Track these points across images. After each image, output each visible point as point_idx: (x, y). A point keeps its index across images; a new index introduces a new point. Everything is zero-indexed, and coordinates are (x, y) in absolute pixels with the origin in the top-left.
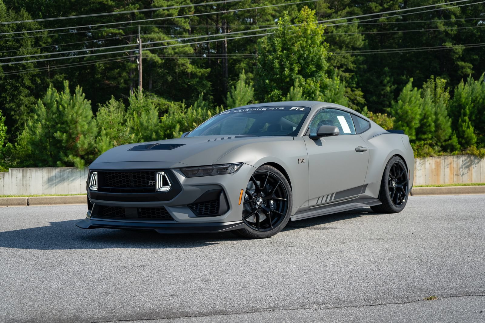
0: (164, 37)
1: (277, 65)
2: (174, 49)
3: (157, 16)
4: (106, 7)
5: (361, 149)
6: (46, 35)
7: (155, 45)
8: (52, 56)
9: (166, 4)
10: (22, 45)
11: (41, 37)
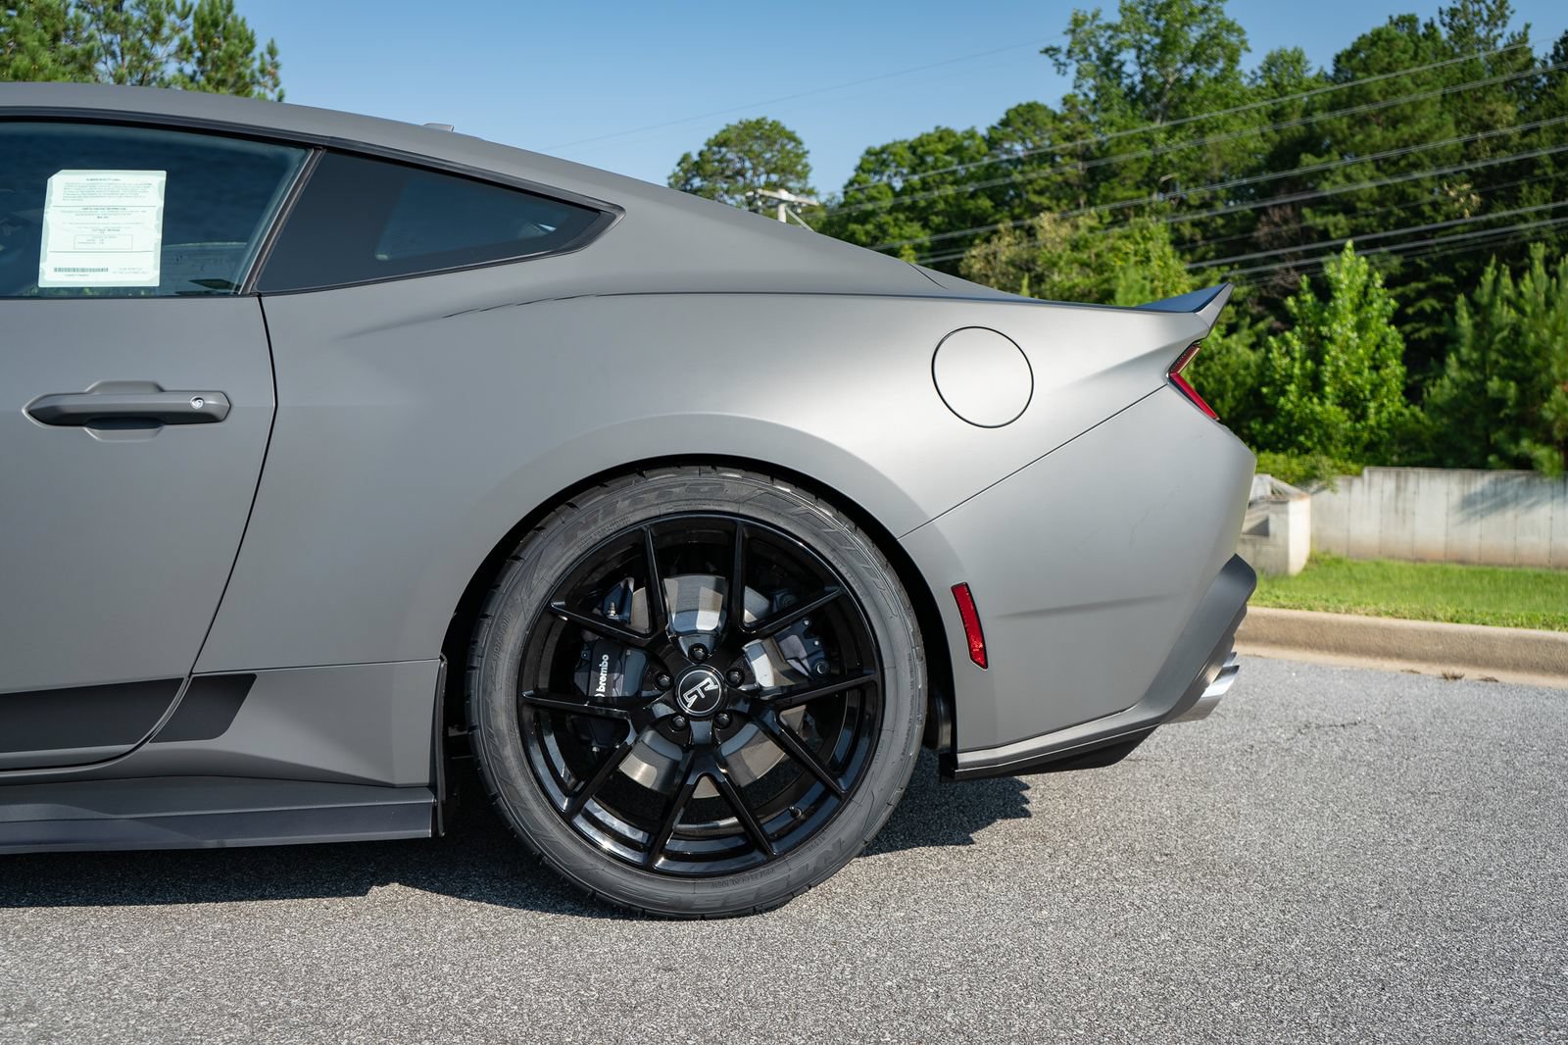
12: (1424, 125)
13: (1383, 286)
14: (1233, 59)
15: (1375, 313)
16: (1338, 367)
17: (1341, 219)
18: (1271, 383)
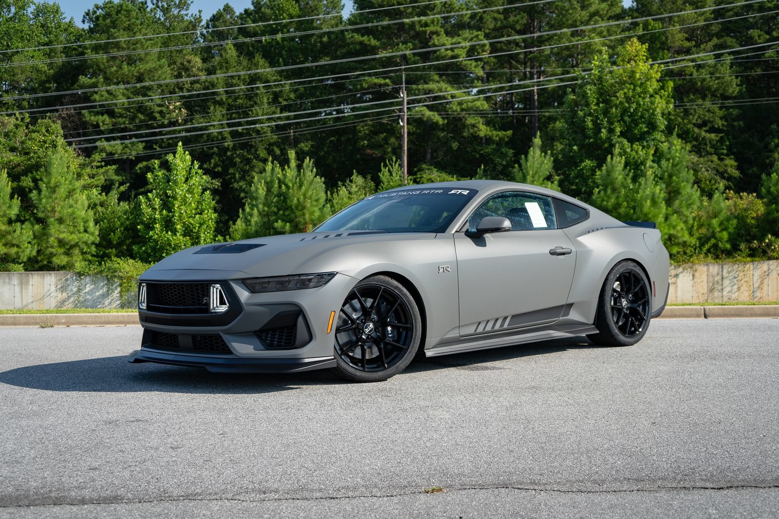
0: (446, 88)
1: (590, 124)
2: (460, 104)
3: (438, 59)
4: (368, 48)
5: (558, 251)
6: (287, 87)
7: (435, 98)
8: (296, 117)
9: (450, 42)
10: (256, 103)
11: (281, 91)
12: (150, 65)
13: (200, 168)
14: (23, 8)
15: (197, 184)
16: (181, 213)
17: (106, 117)
18: (142, 223)
